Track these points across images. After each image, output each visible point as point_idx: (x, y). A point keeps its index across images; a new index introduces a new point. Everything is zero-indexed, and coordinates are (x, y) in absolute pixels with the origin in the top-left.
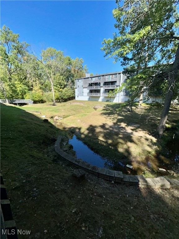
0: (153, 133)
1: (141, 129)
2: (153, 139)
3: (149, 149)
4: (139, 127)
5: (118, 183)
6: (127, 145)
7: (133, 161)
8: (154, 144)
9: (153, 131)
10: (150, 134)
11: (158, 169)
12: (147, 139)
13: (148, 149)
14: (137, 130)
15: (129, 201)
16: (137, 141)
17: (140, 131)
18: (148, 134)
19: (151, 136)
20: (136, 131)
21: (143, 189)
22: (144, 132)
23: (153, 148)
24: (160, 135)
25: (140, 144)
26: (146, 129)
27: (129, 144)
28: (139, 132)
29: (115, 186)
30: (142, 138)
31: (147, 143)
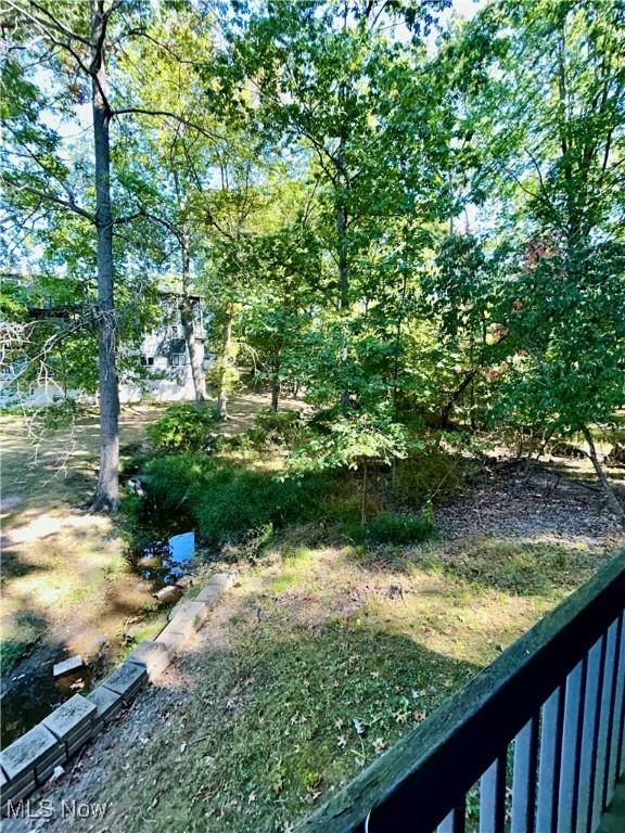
0: (89, 505)
1: (37, 507)
2: (97, 524)
3: (101, 560)
4: (21, 507)
5: (80, 749)
6: (11, 598)
7: (71, 637)
8: (111, 535)
9: (83, 499)
10: (79, 511)
11: (156, 597)
12: (80, 534)
13: (100, 562)
14: (20, 518)
15: (162, 743)
16: (45, 559)
17: (35, 516)
18: (72, 513)
19: (88, 516)
20: (18, 526)
21: (163, 678)
22: (55, 512)
23: (112, 549)
24: (113, 500)
25: (62, 561)
26: (57, 503)
27: (21, 586)
28: (34, 522)
29: (78, 770)
30: (59, 537)
31: (87, 544)
